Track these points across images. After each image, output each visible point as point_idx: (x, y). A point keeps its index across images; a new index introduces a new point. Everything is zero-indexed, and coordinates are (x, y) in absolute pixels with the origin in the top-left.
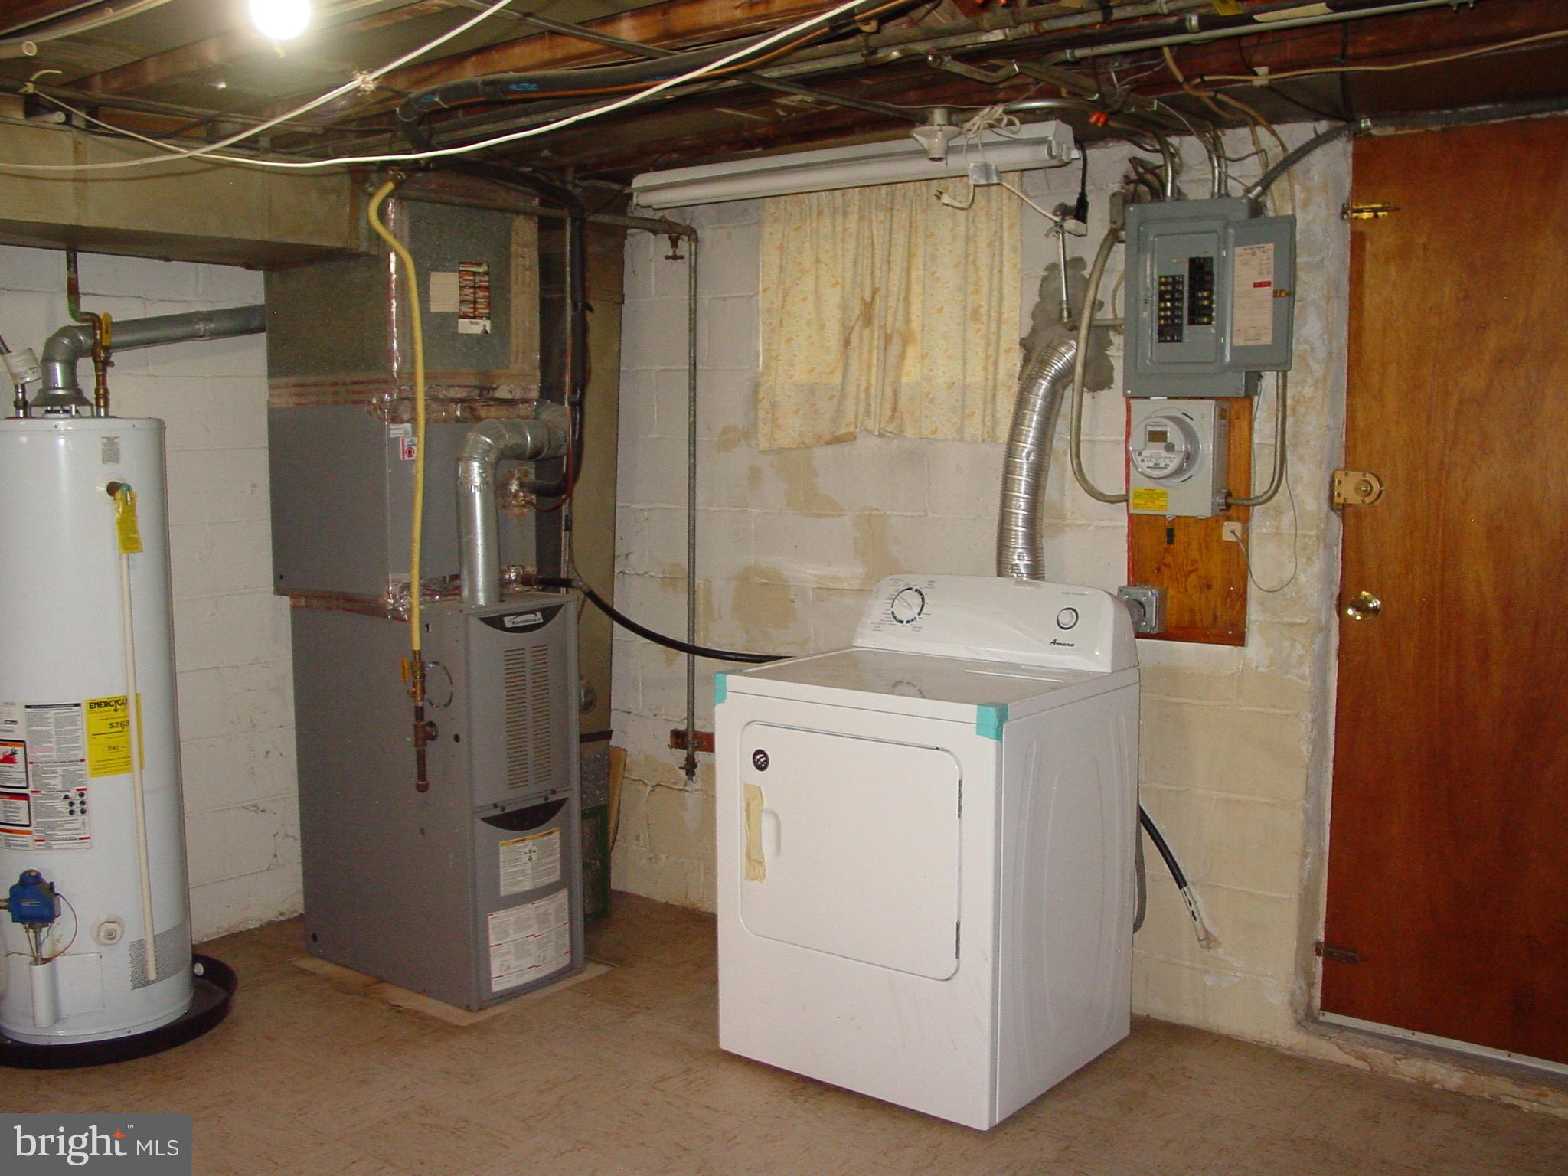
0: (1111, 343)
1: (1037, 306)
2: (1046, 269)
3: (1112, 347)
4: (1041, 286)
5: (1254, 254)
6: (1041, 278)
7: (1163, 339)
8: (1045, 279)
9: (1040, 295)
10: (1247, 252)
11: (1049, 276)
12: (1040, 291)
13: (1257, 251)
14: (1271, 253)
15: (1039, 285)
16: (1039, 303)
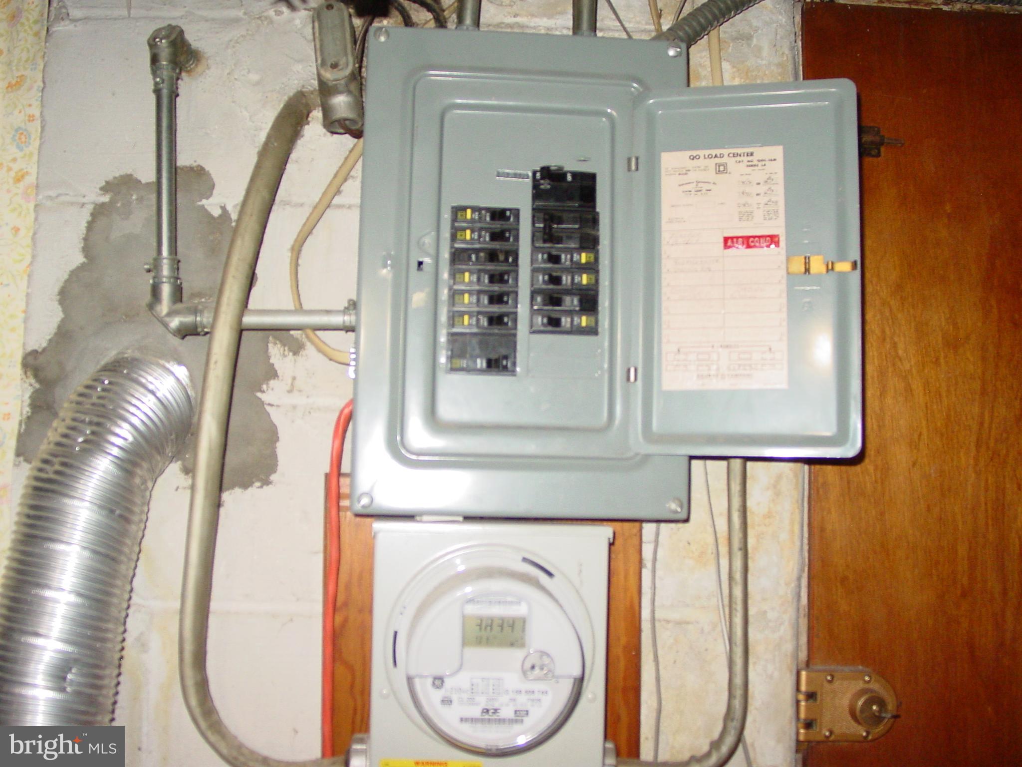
0: (272, 373)
1: (75, 274)
2: (107, 188)
3: (272, 383)
4: (90, 226)
5: (722, 169)
6: (90, 208)
7: (464, 363)
8: (99, 211)
9: (87, 250)
10: (702, 162)
11: (112, 202)
12: (86, 239)
13: (731, 162)
14: (778, 168)
15: (84, 225)
16: (82, 268)
